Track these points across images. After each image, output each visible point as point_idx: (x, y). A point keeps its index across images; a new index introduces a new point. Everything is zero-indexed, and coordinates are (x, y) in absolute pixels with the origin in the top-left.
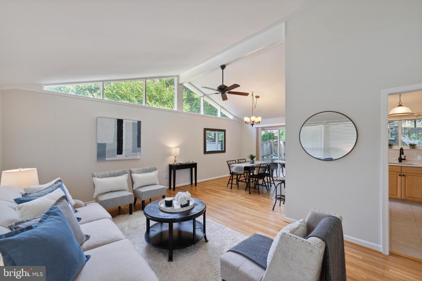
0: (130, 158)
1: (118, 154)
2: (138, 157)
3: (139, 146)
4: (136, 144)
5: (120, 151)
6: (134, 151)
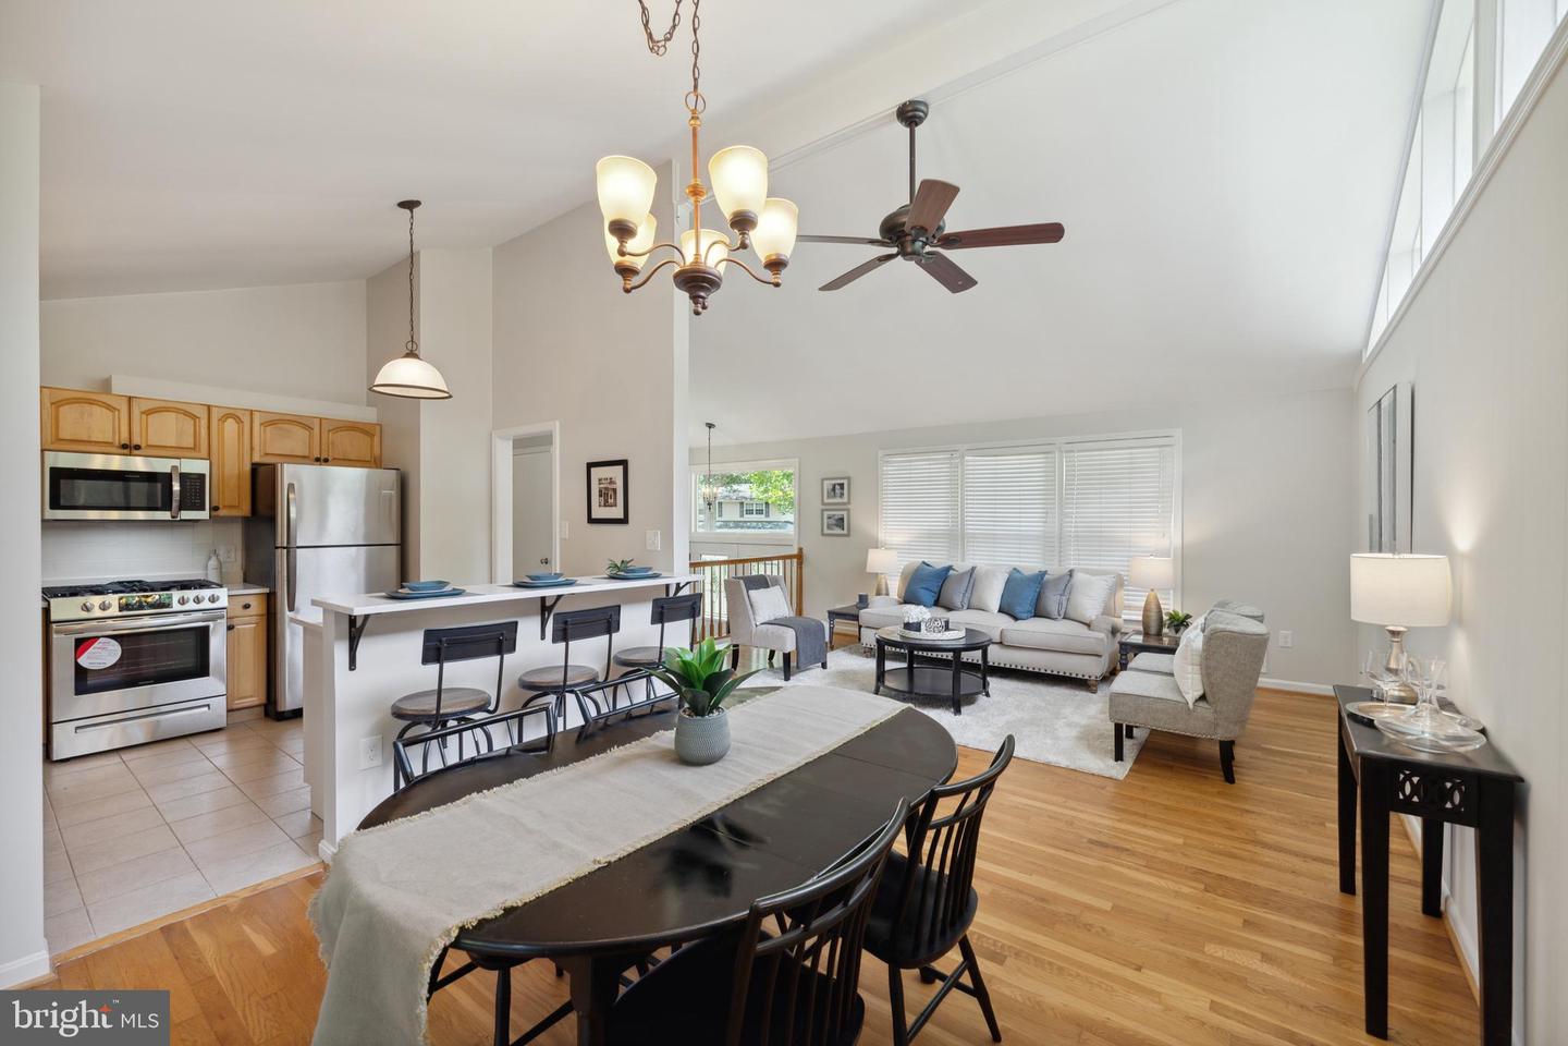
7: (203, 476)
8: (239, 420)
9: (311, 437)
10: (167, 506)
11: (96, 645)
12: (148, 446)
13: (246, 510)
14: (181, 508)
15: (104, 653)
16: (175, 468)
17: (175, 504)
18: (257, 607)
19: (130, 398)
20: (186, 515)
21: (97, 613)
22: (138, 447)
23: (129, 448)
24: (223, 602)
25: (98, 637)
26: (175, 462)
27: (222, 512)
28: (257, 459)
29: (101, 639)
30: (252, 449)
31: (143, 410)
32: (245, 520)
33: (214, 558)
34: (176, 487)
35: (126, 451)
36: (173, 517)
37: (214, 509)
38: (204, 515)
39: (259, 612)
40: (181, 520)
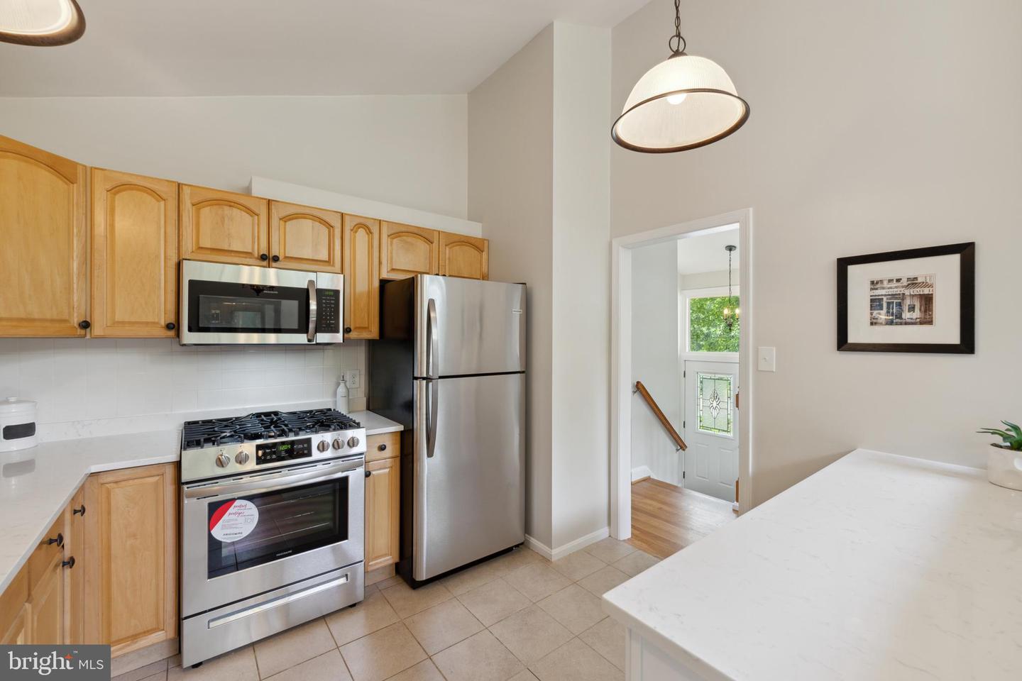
7: (337, 292)
8: (369, 232)
9: (431, 251)
10: (303, 328)
11: (231, 510)
12: (286, 257)
13: (374, 333)
14: (317, 330)
15: (241, 519)
16: (311, 282)
17: (312, 326)
18: (392, 450)
19: (269, 202)
20: (322, 338)
21: (233, 468)
22: (276, 259)
23: (268, 259)
24: (362, 447)
25: (234, 500)
26: (312, 276)
27: (353, 335)
28: (385, 275)
29: (238, 503)
30: (380, 263)
31: (281, 216)
32: (371, 344)
33: (342, 385)
34: (313, 306)
35: (265, 263)
36: (309, 340)
37: (347, 330)
38: (338, 337)
39: (394, 455)
40: (317, 344)
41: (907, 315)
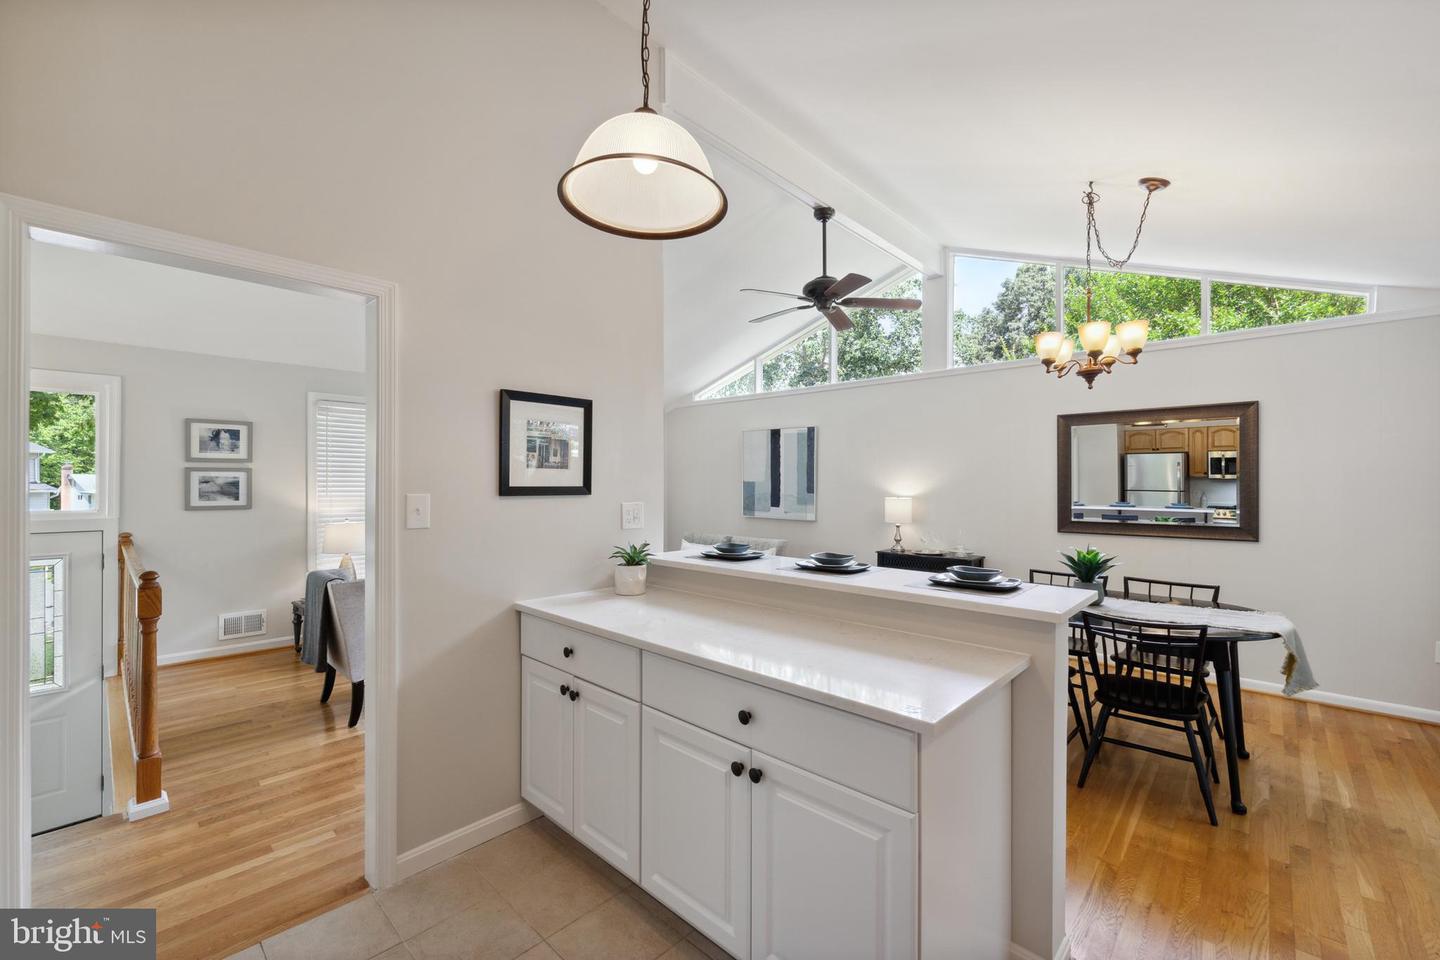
0: (793, 518)
1: (772, 506)
2: (810, 517)
3: (810, 489)
4: (805, 485)
5: (775, 501)
6: (801, 501)
41: (552, 459)
